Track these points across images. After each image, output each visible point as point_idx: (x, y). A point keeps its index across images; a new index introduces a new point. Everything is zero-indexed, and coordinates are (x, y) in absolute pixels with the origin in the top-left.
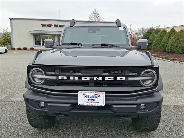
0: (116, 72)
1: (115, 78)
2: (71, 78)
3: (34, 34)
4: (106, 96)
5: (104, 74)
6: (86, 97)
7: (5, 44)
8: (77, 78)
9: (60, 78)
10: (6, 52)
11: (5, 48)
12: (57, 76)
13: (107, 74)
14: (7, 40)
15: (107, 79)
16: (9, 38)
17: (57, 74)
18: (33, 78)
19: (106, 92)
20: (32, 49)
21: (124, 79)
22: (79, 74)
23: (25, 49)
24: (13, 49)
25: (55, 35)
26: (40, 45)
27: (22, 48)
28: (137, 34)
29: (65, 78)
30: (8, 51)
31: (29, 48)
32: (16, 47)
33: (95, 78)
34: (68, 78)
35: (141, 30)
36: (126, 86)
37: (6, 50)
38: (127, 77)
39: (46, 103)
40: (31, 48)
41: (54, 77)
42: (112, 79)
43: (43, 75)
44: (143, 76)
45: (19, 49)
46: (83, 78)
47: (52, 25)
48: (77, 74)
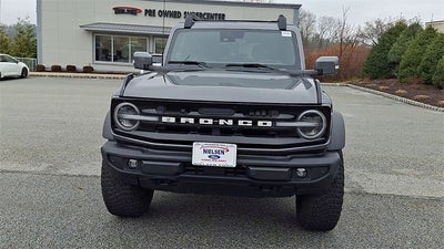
0: (258, 113)
1: (255, 123)
2: (183, 120)
3: (94, 32)
4: (238, 152)
5: (237, 115)
6: (205, 151)
7: (20, 56)
8: (192, 121)
9: (164, 119)
10: (24, 75)
11: (22, 65)
12: (160, 116)
13: (241, 115)
14: (27, 45)
15: (241, 123)
16: (31, 40)
17: (160, 113)
18: (119, 119)
19: (239, 145)
20: (88, 70)
21: (269, 124)
22: (196, 114)
23: (71, 69)
24: (42, 69)
25: (148, 35)
26: (110, 60)
27: (64, 66)
28: (362, 36)
29: (173, 120)
30: (29, 73)
31: (80, 67)
32: (48, 64)
33: (222, 122)
34: (178, 120)
35: (375, 26)
36: (273, 136)
37: (24, 70)
38: (274, 121)
39: (139, 160)
40: (85, 68)
41: (155, 119)
42: (250, 123)
43: (136, 114)
44: (301, 120)
45: (57, 69)
46: (202, 121)
47: (140, 11)
48: (192, 113)
